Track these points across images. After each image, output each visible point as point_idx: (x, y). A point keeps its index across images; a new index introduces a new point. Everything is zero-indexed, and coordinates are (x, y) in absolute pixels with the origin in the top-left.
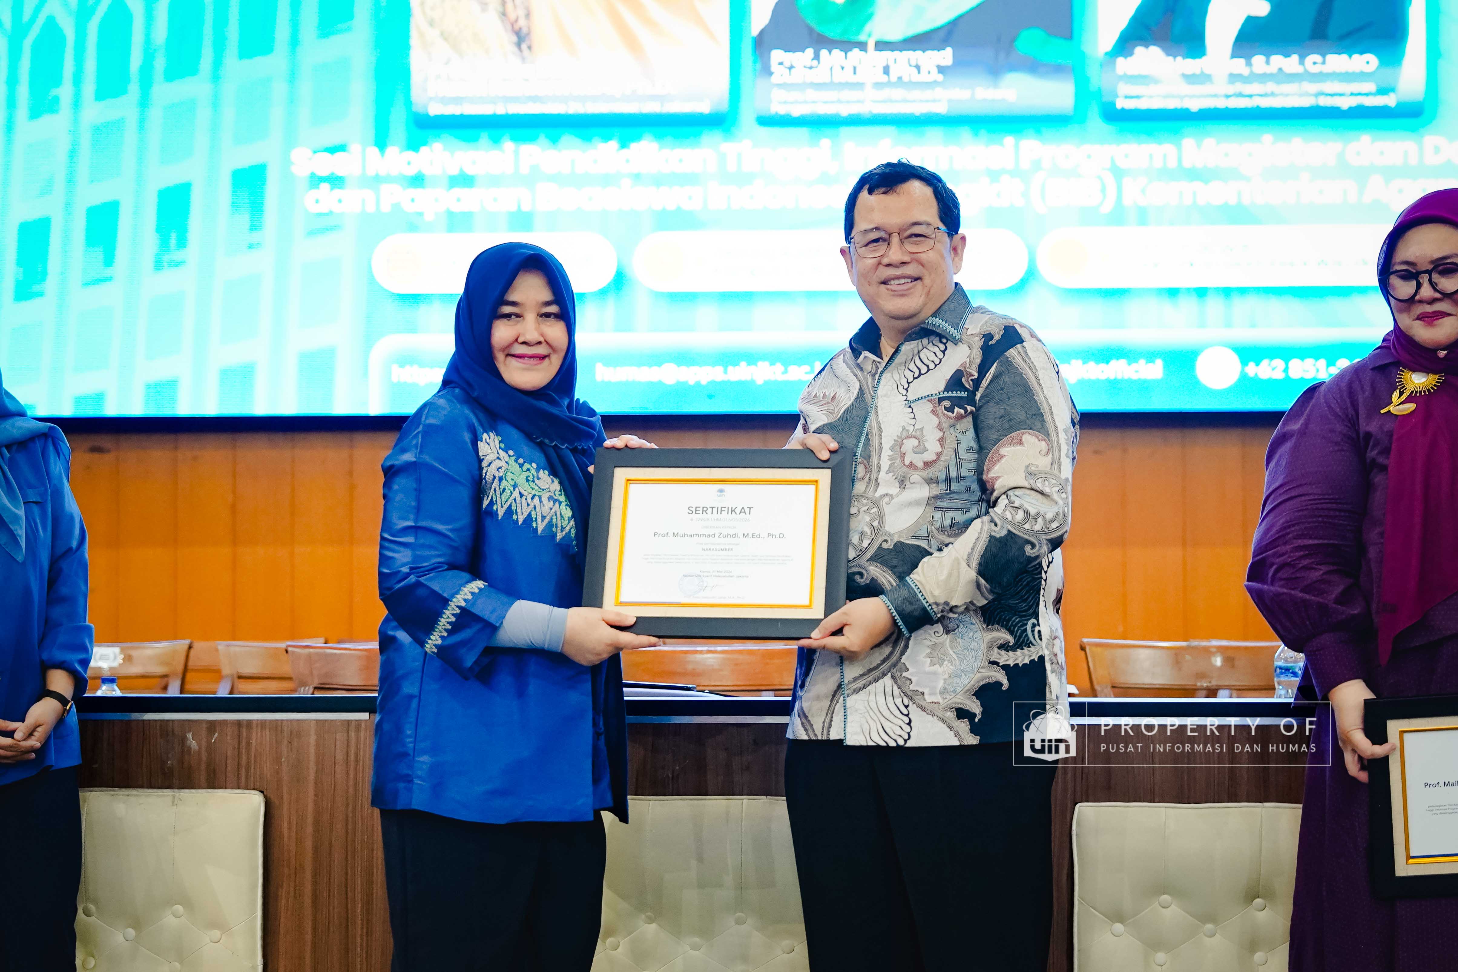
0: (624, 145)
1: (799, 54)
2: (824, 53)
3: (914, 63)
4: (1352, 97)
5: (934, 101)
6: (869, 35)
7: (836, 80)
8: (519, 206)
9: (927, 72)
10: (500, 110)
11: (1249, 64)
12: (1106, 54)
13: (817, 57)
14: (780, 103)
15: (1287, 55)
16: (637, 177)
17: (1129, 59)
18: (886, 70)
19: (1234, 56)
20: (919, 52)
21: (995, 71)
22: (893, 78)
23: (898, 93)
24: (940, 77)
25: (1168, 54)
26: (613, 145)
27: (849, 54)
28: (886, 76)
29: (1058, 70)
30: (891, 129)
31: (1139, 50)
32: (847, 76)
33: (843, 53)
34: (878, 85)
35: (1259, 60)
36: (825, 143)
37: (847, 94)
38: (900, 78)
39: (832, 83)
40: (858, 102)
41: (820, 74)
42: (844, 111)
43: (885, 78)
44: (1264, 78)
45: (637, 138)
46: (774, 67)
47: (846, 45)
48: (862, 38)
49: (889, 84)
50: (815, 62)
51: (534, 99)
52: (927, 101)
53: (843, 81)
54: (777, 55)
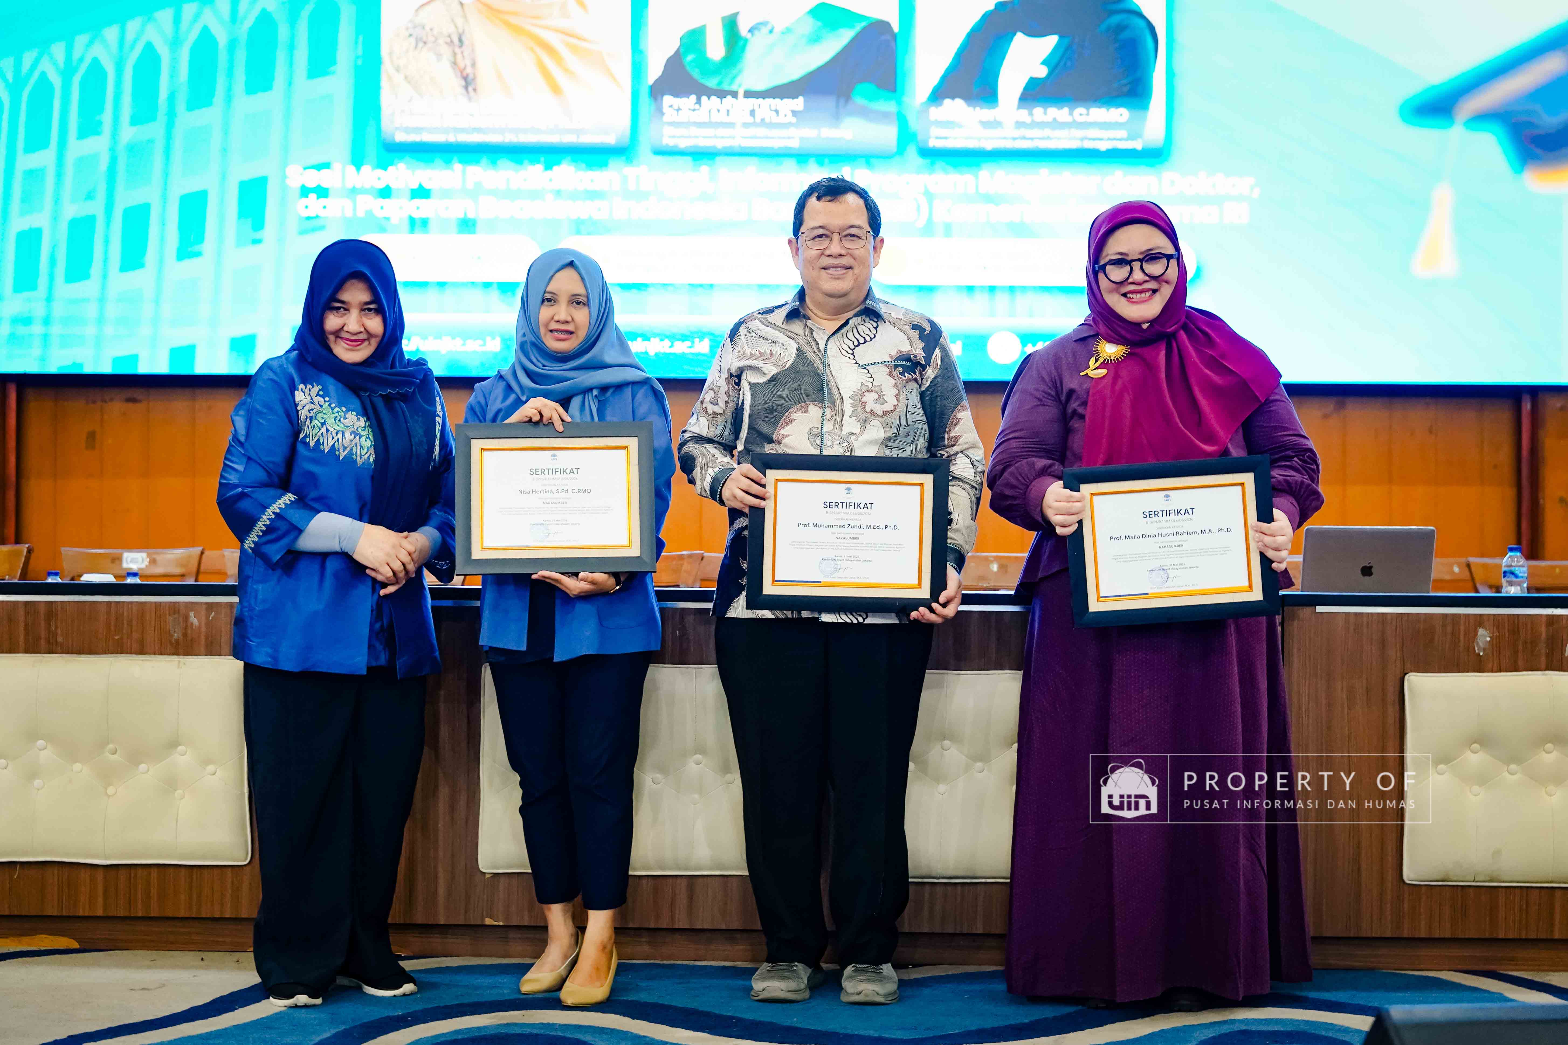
0: (548, 167)
1: (685, 99)
2: (704, 98)
3: (773, 108)
4: (1110, 141)
5: (789, 138)
6: (740, 86)
7: (713, 120)
8: (465, 213)
9: (784, 116)
10: (451, 138)
11: (1031, 114)
12: (922, 104)
13: (699, 101)
14: (669, 137)
15: (1060, 108)
16: (558, 193)
17: (940, 108)
18: (752, 112)
19: (1019, 107)
20: (778, 100)
21: (837, 117)
22: (758, 120)
23: (762, 131)
24: (794, 120)
25: (969, 105)
26: (539, 167)
27: (724, 100)
28: (752, 118)
29: (884, 117)
30: (755, 160)
31: (947, 101)
32: (722, 117)
33: (719, 100)
34: (746, 125)
35: (1038, 111)
36: (705, 169)
37: (721, 132)
38: (763, 120)
39: (710, 122)
40: (730, 137)
41: (701, 115)
42: (720, 144)
43: (751, 120)
44: (1042, 125)
45: (558, 163)
46: (666, 109)
47: (722, 94)
48: (734, 88)
49: (754, 124)
50: (697, 106)
51: (478, 130)
52: (784, 138)
53: (719, 121)
54: (668, 100)
